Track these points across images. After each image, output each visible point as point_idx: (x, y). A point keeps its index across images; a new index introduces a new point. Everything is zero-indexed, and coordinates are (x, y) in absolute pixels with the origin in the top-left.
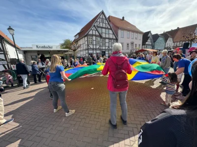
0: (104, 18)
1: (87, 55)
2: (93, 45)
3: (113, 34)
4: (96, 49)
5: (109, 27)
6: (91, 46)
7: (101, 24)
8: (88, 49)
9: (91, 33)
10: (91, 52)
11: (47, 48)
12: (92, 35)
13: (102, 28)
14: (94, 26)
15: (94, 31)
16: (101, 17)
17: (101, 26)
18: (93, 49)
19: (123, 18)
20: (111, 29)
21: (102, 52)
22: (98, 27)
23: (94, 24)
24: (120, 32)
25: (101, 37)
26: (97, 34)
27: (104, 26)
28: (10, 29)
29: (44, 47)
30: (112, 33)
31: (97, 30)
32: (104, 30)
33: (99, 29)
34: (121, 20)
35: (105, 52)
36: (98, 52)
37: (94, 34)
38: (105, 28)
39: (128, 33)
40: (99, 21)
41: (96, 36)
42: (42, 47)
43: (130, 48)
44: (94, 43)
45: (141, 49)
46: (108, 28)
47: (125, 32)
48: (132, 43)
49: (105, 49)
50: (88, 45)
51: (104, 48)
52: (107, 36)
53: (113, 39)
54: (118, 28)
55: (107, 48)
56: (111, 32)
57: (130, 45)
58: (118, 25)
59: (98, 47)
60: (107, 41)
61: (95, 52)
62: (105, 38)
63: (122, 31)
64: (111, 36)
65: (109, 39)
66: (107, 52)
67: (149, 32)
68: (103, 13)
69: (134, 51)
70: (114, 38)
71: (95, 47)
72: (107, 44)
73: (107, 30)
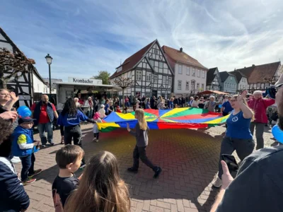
0: (158, 48)
1: (133, 94)
2: (142, 81)
3: (169, 68)
4: (145, 87)
5: (164, 60)
6: (140, 83)
7: (154, 56)
8: (135, 87)
9: (140, 66)
10: (138, 90)
11: (86, 82)
12: (142, 69)
13: (155, 60)
14: (145, 57)
15: (144, 64)
16: (154, 47)
17: (154, 57)
18: (142, 87)
19: (181, 49)
20: (166, 62)
21: (153, 91)
22: (150, 59)
23: (144, 55)
24: (177, 67)
25: (153, 71)
26: (148, 67)
27: (157, 58)
28: (48, 57)
29: (83, 81)
30: (167, 67)
31: (148, 63)
32: (156, 63)
33: (151, 62)
34: (178, 51)
35: (156, 91)
36: (148, 90)
37: (144, 67)
38: (159, 61)
39: (188, 68)
40: (151, 51)
41: (146, 70)
42: (80, 81)
43: (190, 88)
44: (144, 80)
45: (205, 90)
46: (162, 61)
47: (184, 68)
48: (193, 82)
49: (157, 88)
50: (135, 82)
51: (155, 86)
52: (161, 71)
53: (168, 75)
54: (175, 61)
55: (159, 86)
56: (165, 66)
57: (190, 84)
58: (175, 58)
59: (148, 84)
60: (160, 77)
61: (143, 90)
62: (158, 74)
63: (180, 66)
64: (166, 71)
65: (163, 74)
66: (159, 92)
67: (216, 69)
68: (156, 42)
69: (196, 93)
70: (170, 73)
71: (144, 84)
72: (160, 82)
73: (161, 63)
